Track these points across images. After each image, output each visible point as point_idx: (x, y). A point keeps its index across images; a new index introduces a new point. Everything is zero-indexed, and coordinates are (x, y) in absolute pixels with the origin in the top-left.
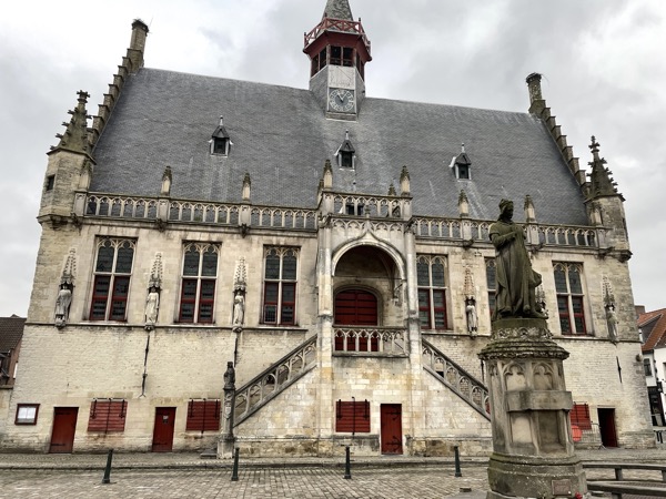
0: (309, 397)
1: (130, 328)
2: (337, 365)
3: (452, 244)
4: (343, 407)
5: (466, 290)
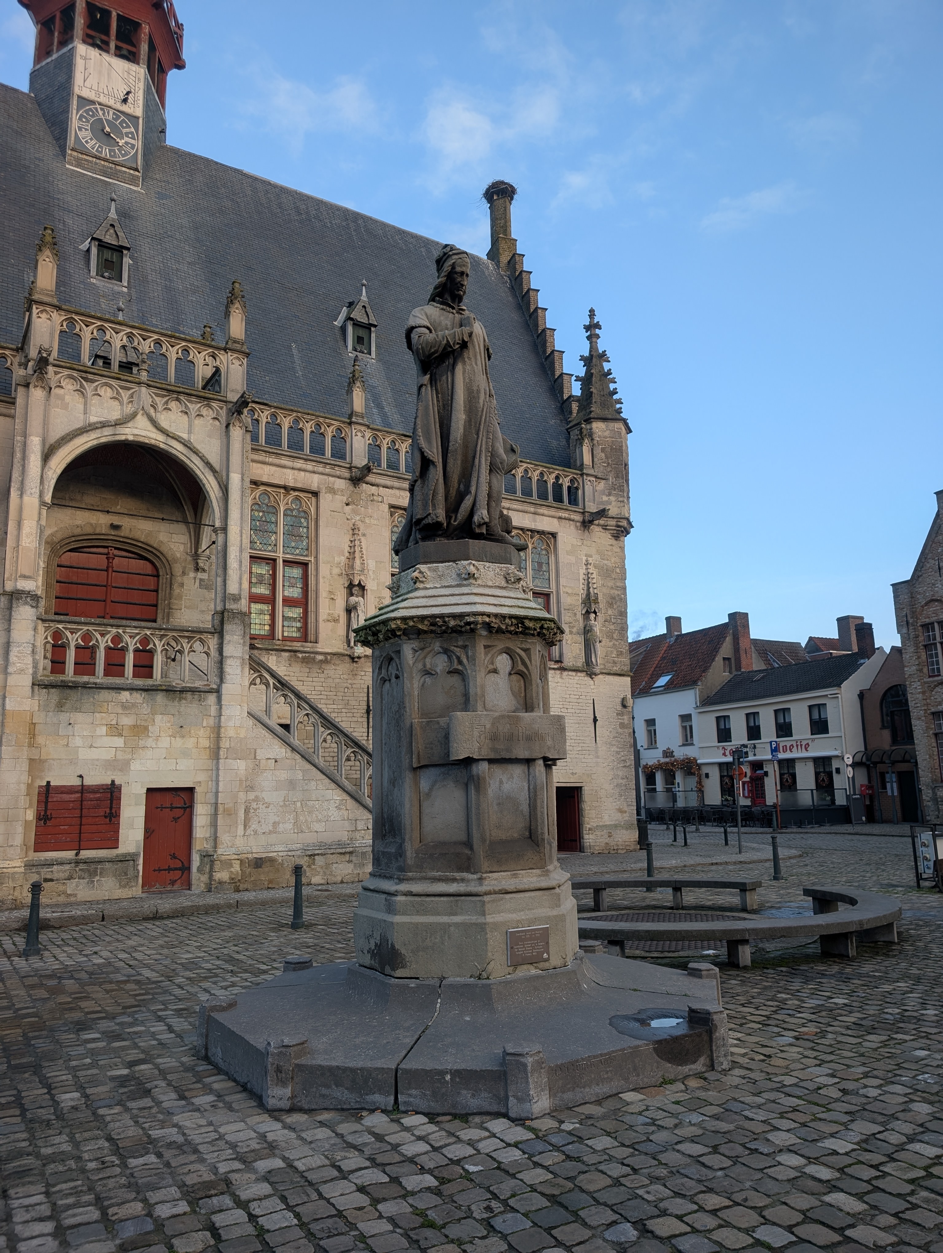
2: (46, 708)
3: (328, 470)
4: (54, 798)
5: (352, 567)
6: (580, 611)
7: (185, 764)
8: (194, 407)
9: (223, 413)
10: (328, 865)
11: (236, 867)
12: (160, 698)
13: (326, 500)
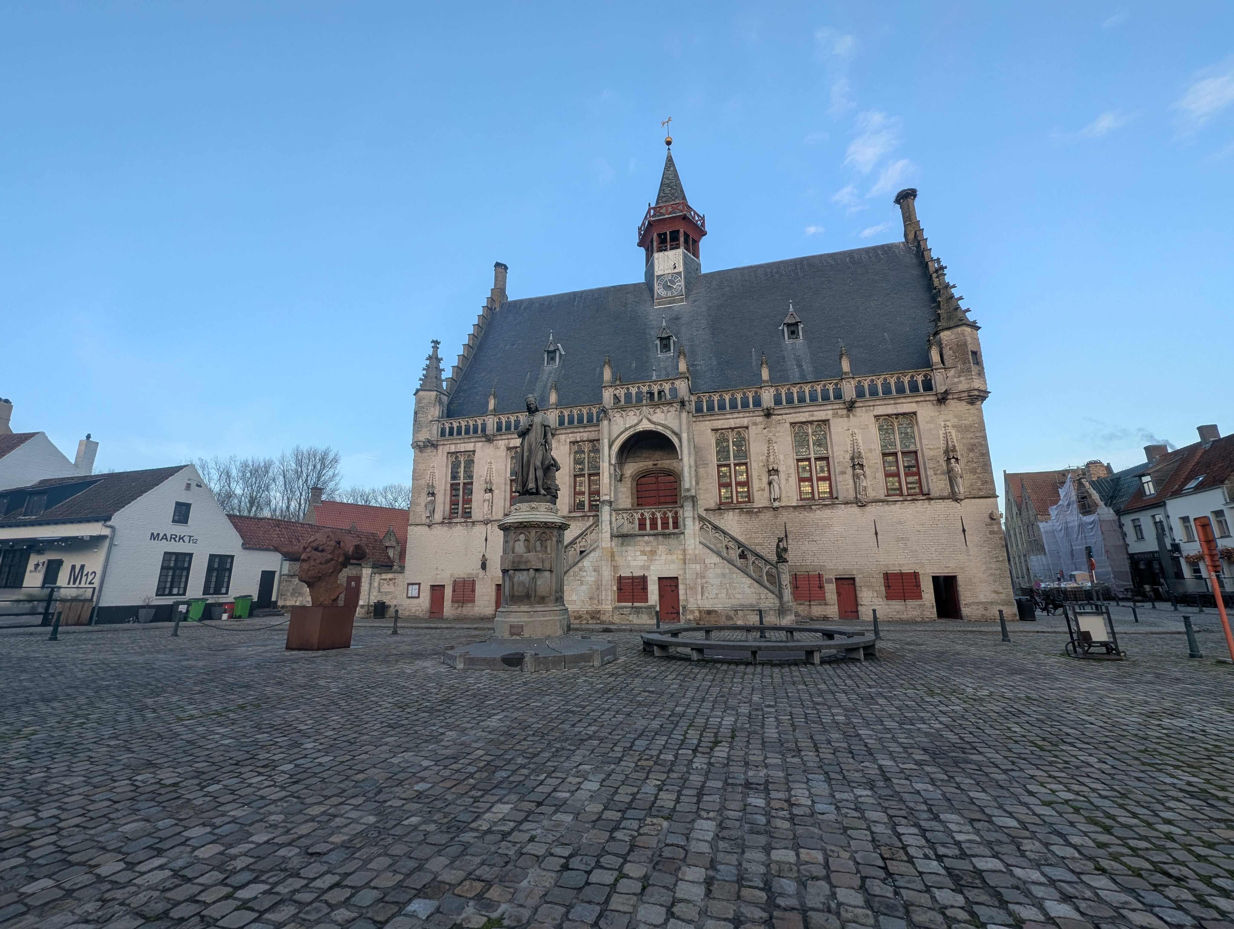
0: (593, 573)
1: (473, 522)
2: (617, 545)
3: (751, 414)
4: (623, 581)
5: (768, 461)
6: (942, 459)
7: (673, 566)
8: (665, 409)
9: (679, 407)
10: (745, 616)
11: (697, 614)
12: (660, 538)
13: (753, 430)
